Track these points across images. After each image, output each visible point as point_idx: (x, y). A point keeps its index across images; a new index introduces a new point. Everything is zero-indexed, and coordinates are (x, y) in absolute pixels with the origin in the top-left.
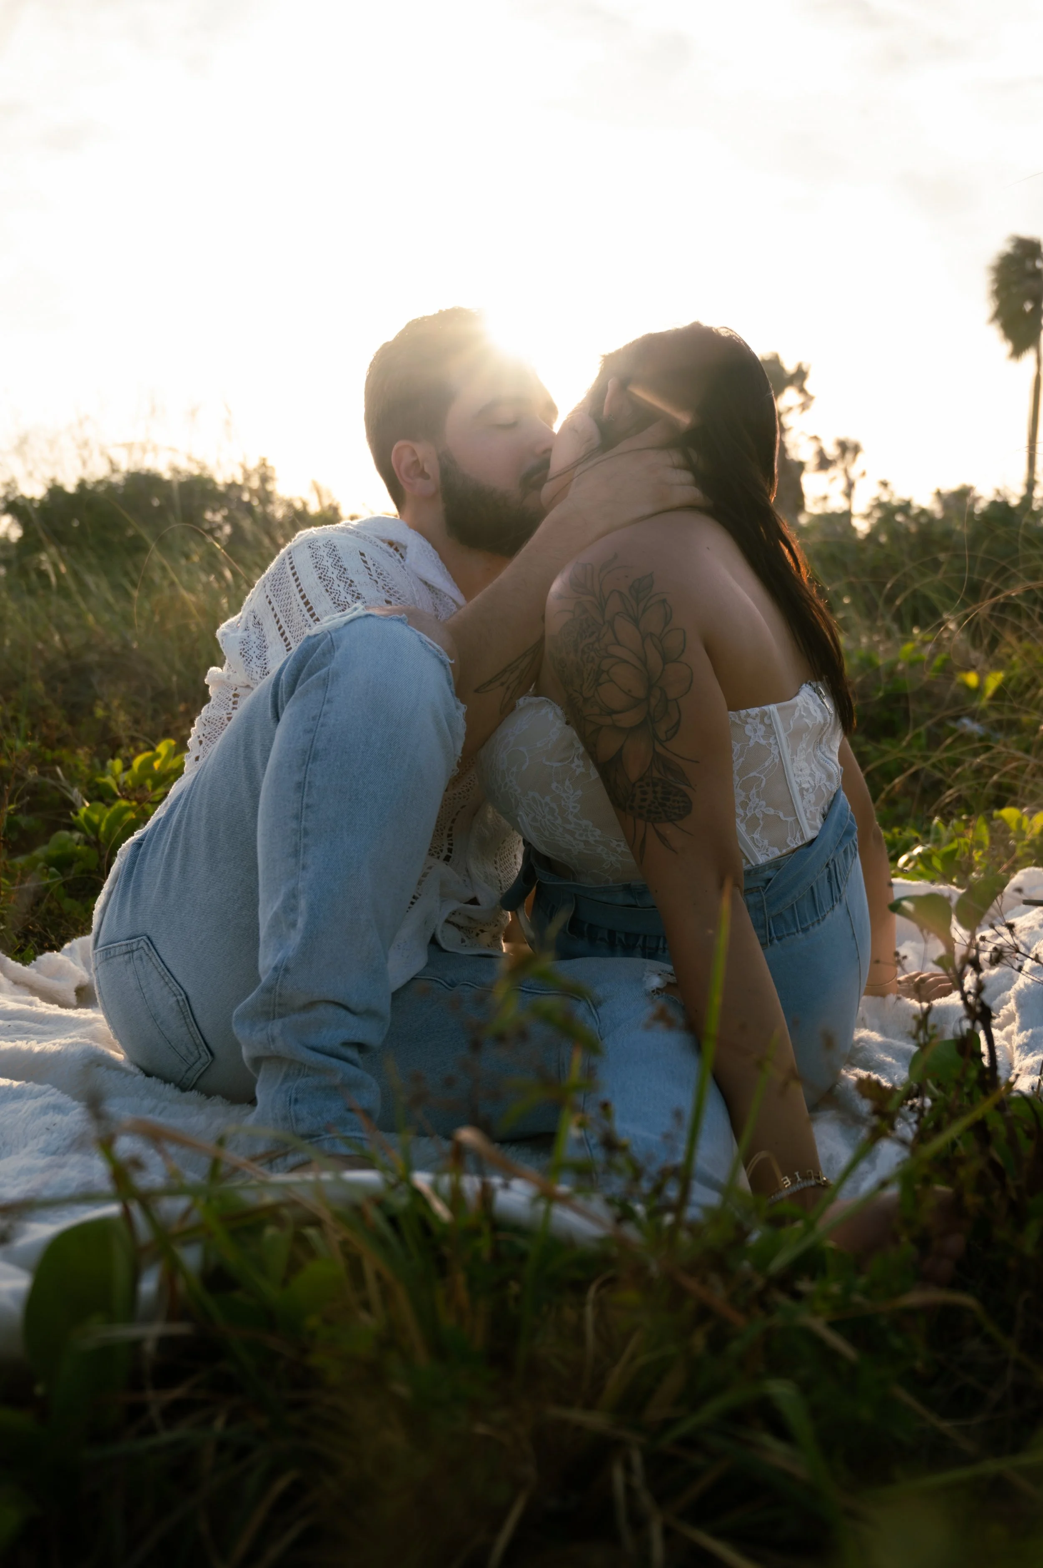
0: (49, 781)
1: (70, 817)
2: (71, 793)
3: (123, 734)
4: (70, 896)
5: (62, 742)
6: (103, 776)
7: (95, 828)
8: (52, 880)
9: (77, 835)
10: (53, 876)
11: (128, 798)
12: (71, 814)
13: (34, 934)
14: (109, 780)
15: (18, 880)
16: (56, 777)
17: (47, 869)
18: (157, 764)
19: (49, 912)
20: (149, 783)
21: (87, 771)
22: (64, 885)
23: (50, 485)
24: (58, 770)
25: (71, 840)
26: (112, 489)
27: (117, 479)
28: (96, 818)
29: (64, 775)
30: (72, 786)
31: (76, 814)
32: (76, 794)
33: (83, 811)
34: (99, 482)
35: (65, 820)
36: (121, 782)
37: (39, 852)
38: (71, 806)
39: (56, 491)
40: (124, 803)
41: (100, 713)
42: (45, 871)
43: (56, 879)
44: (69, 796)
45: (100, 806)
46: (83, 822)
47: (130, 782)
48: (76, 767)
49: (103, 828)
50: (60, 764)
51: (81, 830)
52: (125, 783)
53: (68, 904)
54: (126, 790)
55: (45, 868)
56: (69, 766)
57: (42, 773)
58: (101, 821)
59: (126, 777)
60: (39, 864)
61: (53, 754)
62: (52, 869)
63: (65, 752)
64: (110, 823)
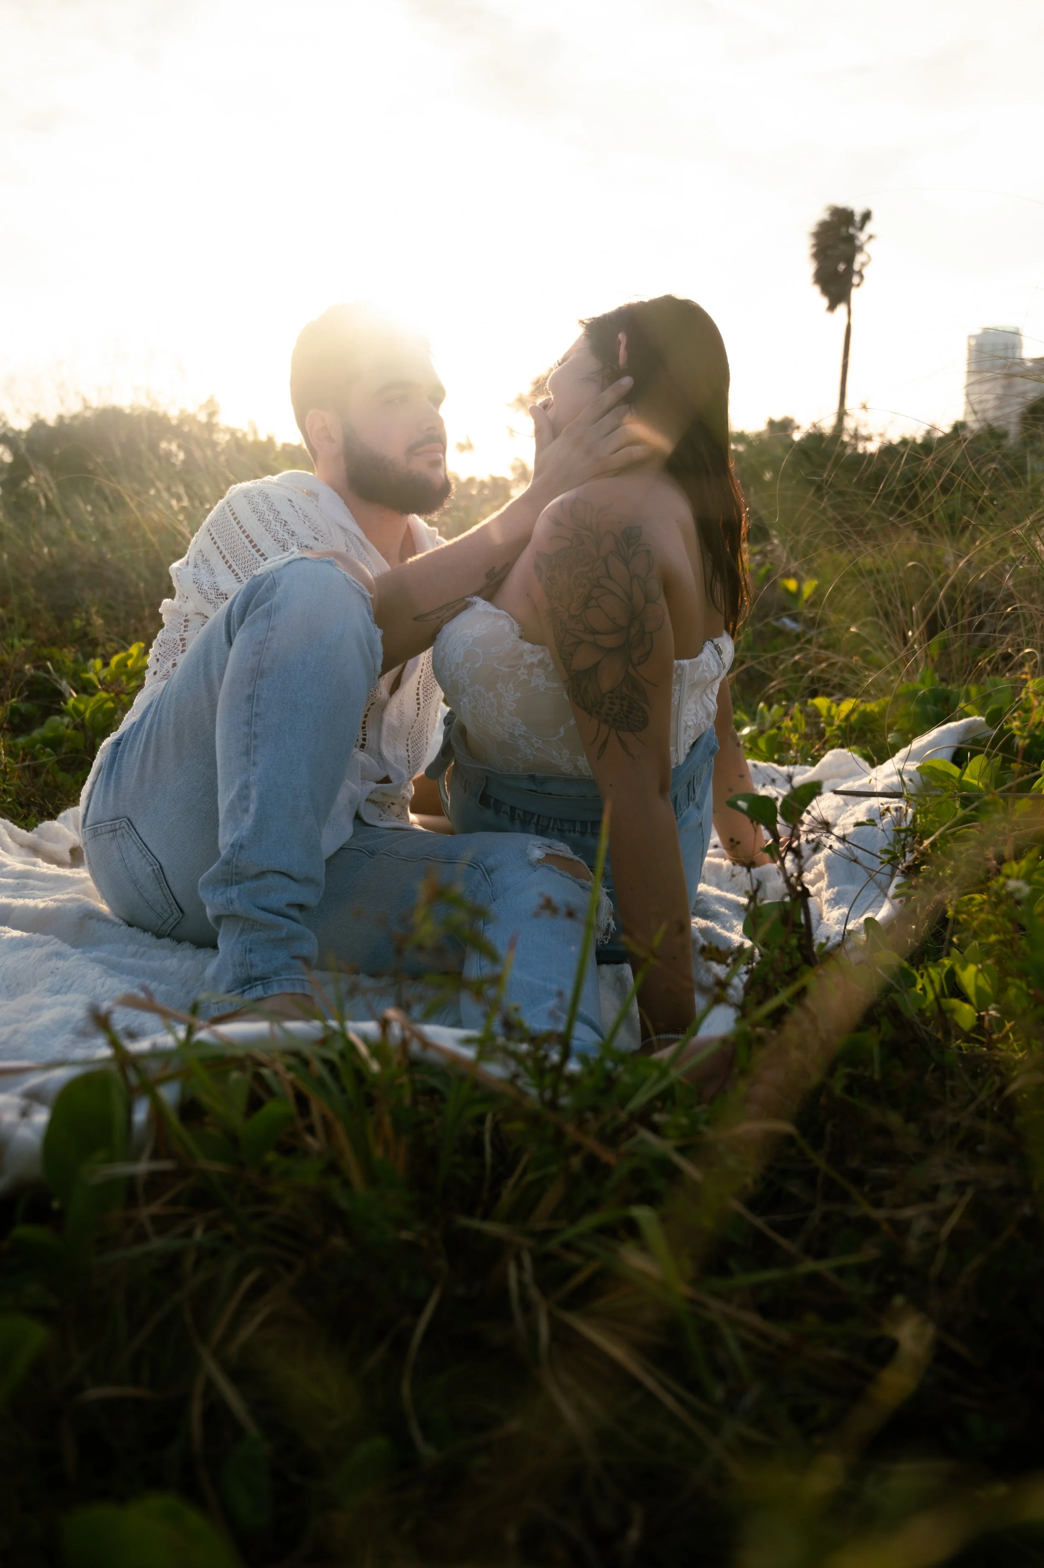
0: (42, 674)
1: (60, 705)
2: (60, 685)
3: (101, 636)
4: (63, 770)
5: (53, 642)
6: (86, 671)
7: (81, 716)
8: (48, 759)
9: (66, 720)
10: (49, 755)
11: (107, 691)
12: (62, 703)
13: (35, 804)
14: (91, 675)
15: (20, 759)
16: (48, 671)
17: (44, 749)
18: (130, 663)
19: (46, 784)
20: (124, 678)
21: (72, 665)
22: (58, 762)
23: (34, 420)
24: (50, 665)
25: (62, 724)
26: (85, 422)
27: (88, 414)
28: (82, 707)
29: (54, 668)
30: (61, 678)
31: (66, 703)
32: (64, 685)
33: (71, 701)
34: (75, 417)
35: (56, 706)
36: (101, 677)
37: (36, 734)
38: (59, 695)
39: (39, 425)
40: (104, 695)
42: (42, 751)
43: (51, 758)
44: (58, 686)
45: (85, 696)
46: (71, 710)
47: (109, 678)
48: (63, 662)
49: (87, 715)
50: (50, 659)
51: (71, 717)
52: (104, 678)
53: (61, 777)
54: (105, 684)
55: (41, 748)
56: (58, 661)
57: (37, 668)
58: (87, 711)
59: (105, 673)
60: (38, 746)
61: (45, 651)
62: (48, 750)
63: (54, 651)
64: (93, 713)
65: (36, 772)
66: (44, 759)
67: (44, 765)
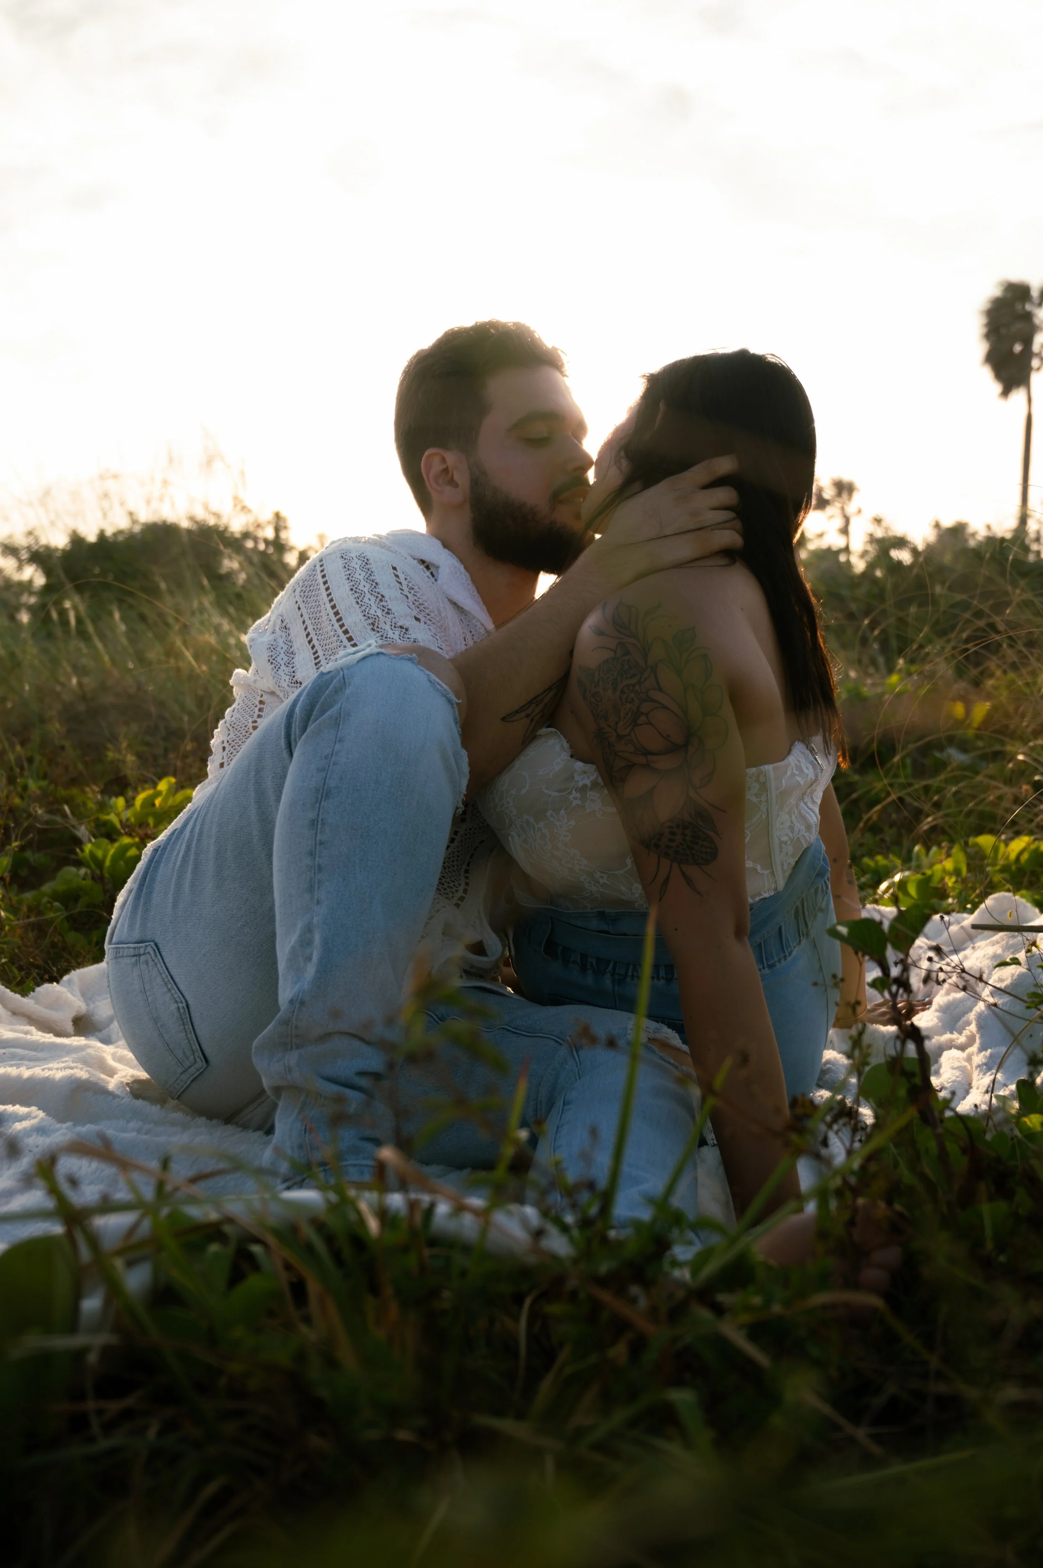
0: (56, 819)
1: (76, 854)
2: (78, 830)
3: (131, 774)
4: (76, 930)
5: (74, 782)
6: (108, 814)
7: (100, 864)
8: (56, 914)
9: (83, 871)
10: (58, 910)
11: (129, 834)
12: (78, 850)
13: (35, 966)
14: (112, 817)
15: (22, 914)
16: (64, 816)
17: (51, 903)
18: (158, 802)
19: (53, 945)
20: (153, 821)
21: (94, 807)
22: (67, 918)
23: (72, 536)
24: (66, 808)
25: (78, 875)
26: (131, 538)
27: (135, 529)
28: (99, 854)
29: (73, 813)
30: (80, 824)
31: (82, 850)
32: (82, 831)
33: (88, 847)
34: (119, 533)
35: (73, 857)
36: (124, 819)
37: (47, 888)
38: (78, 842)
39: (77, 541)
40: (125, 840)
41: (111, 755)
42: (49, 905)
43: (59, 914)
44: (76, 833)
45: (105, 841)
46: (88, 858)
47: (132, 819)
48: (85, 804)
49: (108, 863)
50: (68, 801)
51: (88, 866)
52: (128, 820)
53: (72, 937)
54: (128, 827)
55: (49, 902)
56: (77, 804)
57: (50, 812)
58: (105, 857)
59: (128, 814)
60: (45, 899)
61: (62, 792)
62: (57, 904)
63: (75, 791)
64: (114, 860)
65: (40, 929)
66: (52, 915)
67: (50, 922)
